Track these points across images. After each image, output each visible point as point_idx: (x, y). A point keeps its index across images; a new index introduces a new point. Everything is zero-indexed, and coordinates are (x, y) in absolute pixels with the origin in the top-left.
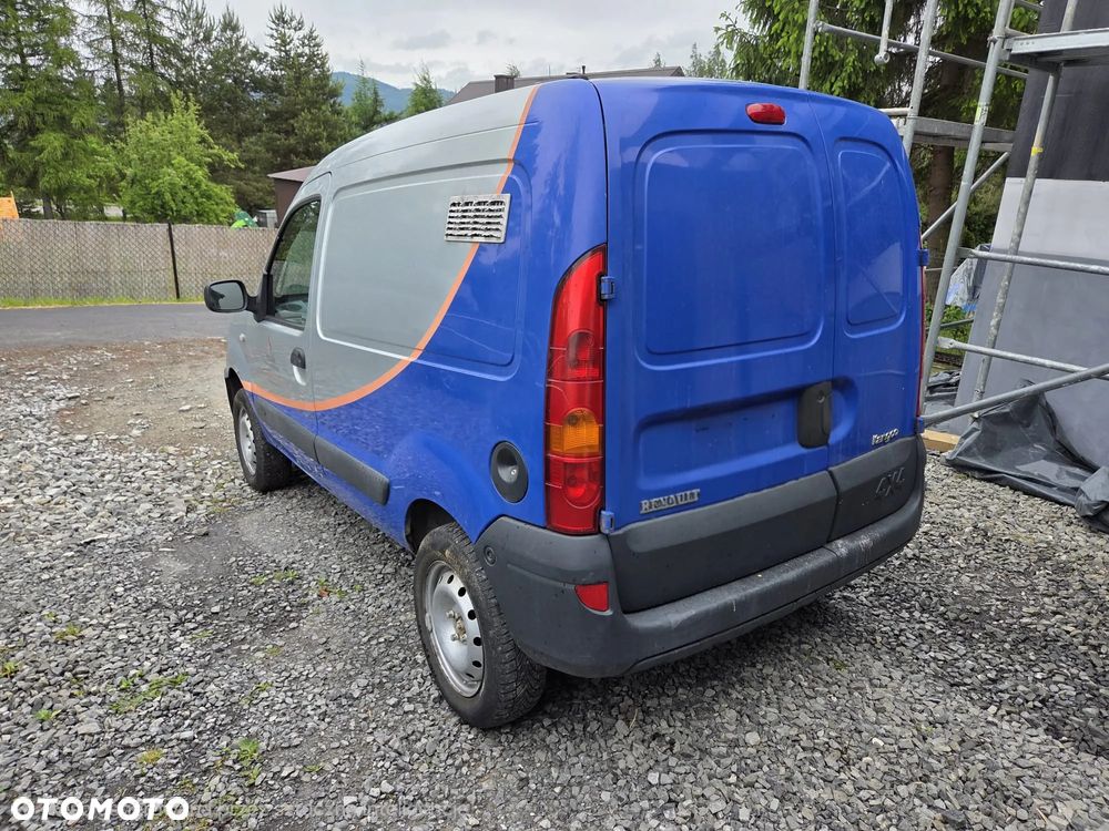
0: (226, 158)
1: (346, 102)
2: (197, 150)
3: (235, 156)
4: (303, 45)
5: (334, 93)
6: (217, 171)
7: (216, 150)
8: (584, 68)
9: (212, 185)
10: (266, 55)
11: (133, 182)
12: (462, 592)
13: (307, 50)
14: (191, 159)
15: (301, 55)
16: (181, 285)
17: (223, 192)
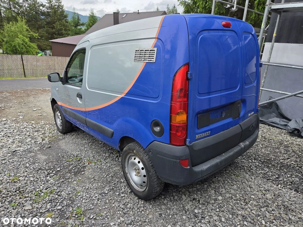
0: (34, 35)
1: (70, 19)
2: (26, 33)
3: (37, 35)
4: (56, 2)
5: (66, 17)
6: (32, 39)
7: (31, 33)
8: (138, 11)
9: (31, 43)
10: (45, 5)
11: (6, 43)
12: (139, 162)
13: (57, 4)
14: (24, 36)
15: (55, 5)
16: (26, 73)
17: (34, 45)
